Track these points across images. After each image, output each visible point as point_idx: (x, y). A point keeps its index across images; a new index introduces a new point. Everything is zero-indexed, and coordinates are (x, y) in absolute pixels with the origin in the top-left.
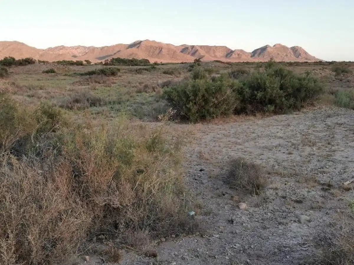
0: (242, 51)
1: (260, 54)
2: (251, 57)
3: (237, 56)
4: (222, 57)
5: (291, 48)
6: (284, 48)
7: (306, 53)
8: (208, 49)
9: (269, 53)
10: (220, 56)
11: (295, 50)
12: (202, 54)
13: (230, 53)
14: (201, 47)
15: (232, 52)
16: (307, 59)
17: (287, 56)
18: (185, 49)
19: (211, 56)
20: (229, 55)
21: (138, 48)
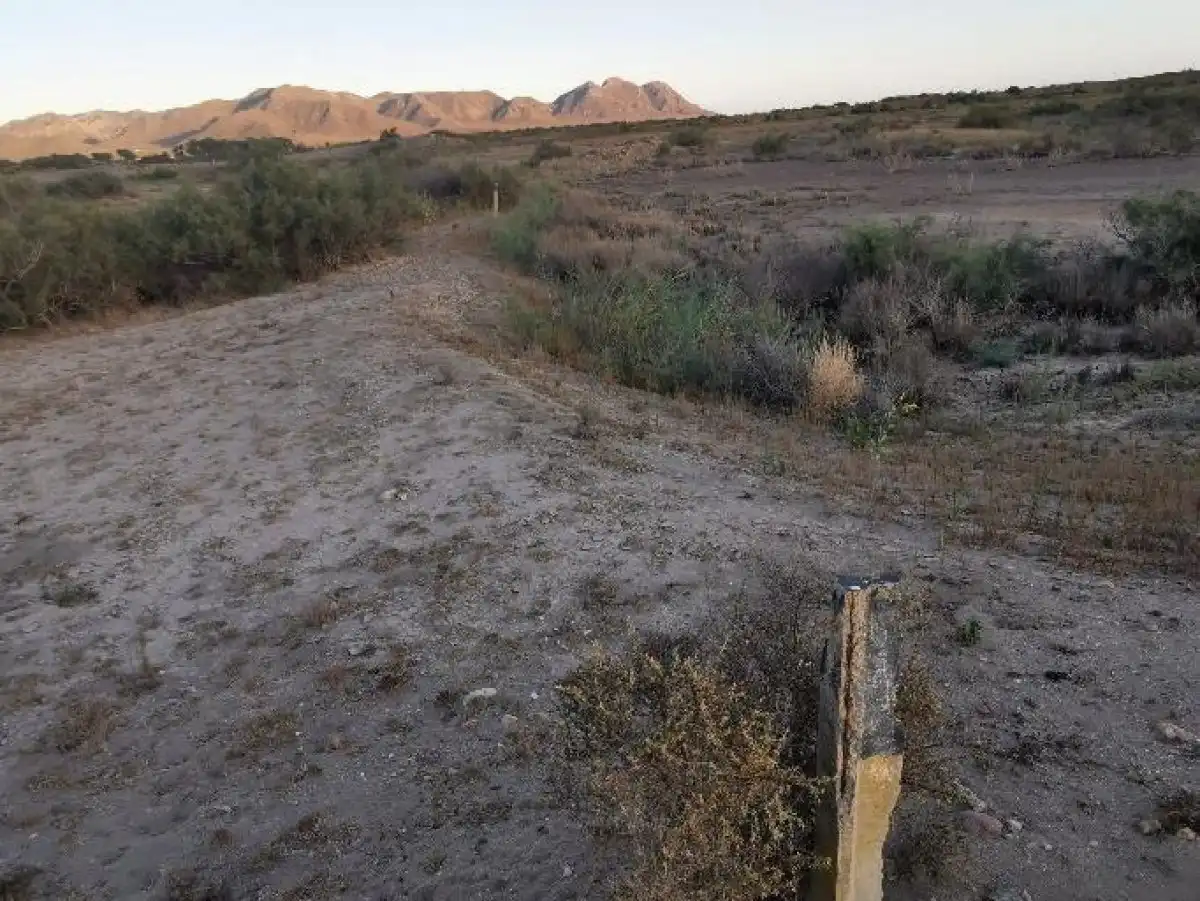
0: (528, 100)
1: (572, 106)
3: (519, 113)
4: (483, 117)
6: (628, 87)
7: (678, 98)
8: (446, 99)
9: (594, 105)
10: (477, 121)
11: (653, 91)
12: (434, 116)
13: (500, 107)
14: (429, 96)
15: (506, 104)
16: (680, 112)
17: (635, 106)
18: (388, 104)
19: (457, 118)
20: (499, 114)
21: (264, 108)
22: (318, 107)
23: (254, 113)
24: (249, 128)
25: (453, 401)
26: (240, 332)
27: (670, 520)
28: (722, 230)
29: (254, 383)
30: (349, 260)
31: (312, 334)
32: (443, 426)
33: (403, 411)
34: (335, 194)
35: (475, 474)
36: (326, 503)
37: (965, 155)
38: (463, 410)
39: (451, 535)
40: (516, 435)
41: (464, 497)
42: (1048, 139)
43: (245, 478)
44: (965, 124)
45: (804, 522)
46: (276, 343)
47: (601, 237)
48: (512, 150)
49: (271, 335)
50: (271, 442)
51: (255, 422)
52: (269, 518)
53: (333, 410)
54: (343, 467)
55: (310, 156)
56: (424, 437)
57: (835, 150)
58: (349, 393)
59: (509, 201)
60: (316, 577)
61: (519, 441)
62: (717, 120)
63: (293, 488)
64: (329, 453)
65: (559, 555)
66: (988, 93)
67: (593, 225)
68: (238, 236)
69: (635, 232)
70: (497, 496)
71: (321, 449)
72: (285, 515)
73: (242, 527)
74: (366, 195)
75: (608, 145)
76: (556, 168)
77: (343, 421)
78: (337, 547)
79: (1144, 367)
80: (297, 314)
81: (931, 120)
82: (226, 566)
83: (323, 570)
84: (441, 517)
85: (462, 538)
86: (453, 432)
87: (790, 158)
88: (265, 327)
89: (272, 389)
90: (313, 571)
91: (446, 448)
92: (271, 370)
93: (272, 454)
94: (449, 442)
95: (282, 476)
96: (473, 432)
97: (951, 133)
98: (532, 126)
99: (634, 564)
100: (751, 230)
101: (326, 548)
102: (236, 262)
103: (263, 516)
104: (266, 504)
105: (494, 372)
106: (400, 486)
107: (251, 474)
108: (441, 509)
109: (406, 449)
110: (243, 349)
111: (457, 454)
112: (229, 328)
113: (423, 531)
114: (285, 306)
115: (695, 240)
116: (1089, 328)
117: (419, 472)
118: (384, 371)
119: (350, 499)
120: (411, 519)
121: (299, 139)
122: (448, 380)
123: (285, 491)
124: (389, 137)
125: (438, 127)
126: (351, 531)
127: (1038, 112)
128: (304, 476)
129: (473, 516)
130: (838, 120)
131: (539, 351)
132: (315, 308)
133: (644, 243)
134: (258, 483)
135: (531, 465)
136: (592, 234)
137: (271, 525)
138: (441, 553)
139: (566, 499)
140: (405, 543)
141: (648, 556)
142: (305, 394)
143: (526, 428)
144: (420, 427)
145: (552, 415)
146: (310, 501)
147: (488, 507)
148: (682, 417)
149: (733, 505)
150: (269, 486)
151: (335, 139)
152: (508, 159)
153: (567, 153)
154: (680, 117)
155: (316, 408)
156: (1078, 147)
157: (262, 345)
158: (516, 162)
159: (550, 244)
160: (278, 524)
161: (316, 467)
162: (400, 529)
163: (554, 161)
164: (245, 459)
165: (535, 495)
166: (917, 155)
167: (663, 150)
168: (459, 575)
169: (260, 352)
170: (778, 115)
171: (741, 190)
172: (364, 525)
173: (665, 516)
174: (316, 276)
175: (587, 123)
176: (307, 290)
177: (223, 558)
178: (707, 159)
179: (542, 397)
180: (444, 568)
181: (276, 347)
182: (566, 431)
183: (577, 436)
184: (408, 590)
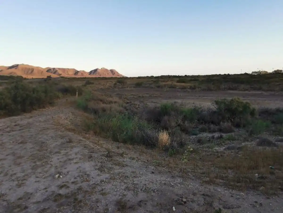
0: (83, 71)
1: (94, 73)
2: (89, 74)
3: (81, 74)
4: (72, 74)
5: (111, 70)
6: (107, 70)
7: (117, 73)
8: (64, 70)
9: (99, 73)
10: (71, 75)
11: (112, 71)
12: (60, 73)
13: (77, 72)
14: (59, 69)
15: (78, 72)
16: (118, 76)
17: (108, 74)
18: (49, 70)
19: (66, 74)
20: (76, 74)
21: (16, 69)
22: (31, 70)
23: (13, 70)
24: (11, 73)
25: (72, 147)
26: (8, 127)
27: (136, 181)
28: (131, 102)
29: (13, 142)
30: (40, 108)
31: (30, 128)
32: (71, 155)
33: (59, 150)
34: (38, 91)
35: (81, 169)
36: (38, 179)
37: (180, 88)
38: (76, 150)
39: (76, 188)
40: (91, 157)
41: (79, 176)
42: (195, 86)
43: (11, 172)
44: (178, 82)
45: (169, 179)
46: (20, 130)
47: (103, 103)
48: (79, 82)
49: (18, 128)
50: (19, 161)
51: (14, 154)
52: (19, 186)
53: (39, 150)
54: (42, 168)
55: (28, 81)
56: (65, 159)
57: (153, 86)
58: (42, 145)
59: (80, 94)
60: (35, 205)
61: (92, 159)
62: (126, 78)
63: (27, 175)
64: (38, 163)
65: (109, 193)
66: (181, 76)
67: (101, 101)
68: (9, 101)
69: (111, 102)
70: (88, 175)
71: (35, 162)
72: (24, 184)
73: (10, 190)
74: (46, 92)
75: (103, 82)
76: (91, 87)
77: (42, 153)
78: (42, 194)
79: (224, 135)
80: (25, 122)
81: (171, 80)
82: (5, 203)
83: (38, 202)
84: (73, 183)
85: (80, 189)
86: (73, 156)
87: (143, 87)
88: (16, 125)
89: (19, 144)
90: (34, 203)
91: (72, 161)
92: (18, 138)
93: (19, 164)
94: (72, 159)
95: (23, 171)
96: (79, 156)
97: (176, 83)
98: (84, 77)
99: (129, 195)
100: (137, 103)
101: (38, 194)
102: (7, 107)
103: (17, 185)
104: (18, 181)
105: (81, 138)
106: (60, 173)
107: (13, 171)
108: (73, 180)
109: (60, 162)
110: (9, 132)
111: (76, 163)
112: (4, 126)
113: (68, 187)
114: (22, 120)
115: (125, 105)
116: (212, 126)
117: (65, 169)
118: (52, 139)
119: (44, 178)
120: (64, 184)
121: (24, 76)
122: (70, 141)
123: (24, 176)
124: (49, 77)
125: (61, 76)
126: (46, 188)
127: (191, 80)
128: (30, 171)
129: (82, 182)
130: (152, 79)
131: (92, 132)
132: (31, 120)
133: (113, 105)
134: (15, 174)
135: (97, 165)
136: (101, 103)
137: (20, 188)
138: (74, 194)
139: (107, 175)
140: (62, 192)
141: (133, 192)
142: (29, 146)
143: (93, 155)
144: (64, 155)
145: (99, 150)
146: (33, 179)
147: (86, 179)
148: (130, 149)
149: (150, 176)
150: (19, 175)
151: (34, 77)
152: (79, 84)
153: (93, 84)
154: (118, 77)
155: (33, 150)
156: (200, 88)
157: (15, 131)
158: (81, 85)
159: (92, 105)
160: (22, 188)
161: (34, 168)
162: (61, 187)
163: (90, 85)
164: (10, 166)
165: (98, 175)
166: (170, 88)
167: (115, 84)
168: (81, 201)
169: (14, 133)
170: (139, 78)
171: (134, 94)
172: (50, 186)
173: (135, 179)
174: (30, 111)
175: (97, 77)
176: (28, 115)
177: (4, 201)
178: (125, 86)
179: (95, 145)
180: (76, 199)
181: (20, 131)
182: (103, 155)
183: (107, 156)
184: (65, 207)
